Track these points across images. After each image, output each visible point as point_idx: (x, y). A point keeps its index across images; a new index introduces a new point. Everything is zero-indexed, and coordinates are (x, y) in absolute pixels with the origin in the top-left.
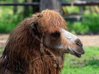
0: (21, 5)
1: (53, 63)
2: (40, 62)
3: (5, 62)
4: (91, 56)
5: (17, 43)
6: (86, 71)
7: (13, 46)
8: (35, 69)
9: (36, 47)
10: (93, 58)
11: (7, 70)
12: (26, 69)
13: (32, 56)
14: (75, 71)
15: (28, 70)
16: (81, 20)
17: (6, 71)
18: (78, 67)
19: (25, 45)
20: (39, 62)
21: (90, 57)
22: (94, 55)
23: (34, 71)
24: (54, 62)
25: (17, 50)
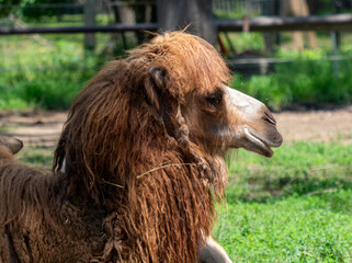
0: (104, 30)
1: (199, 177)
2: (160, 180)
3: (60, 182)
4: (299, 168)
5: (100, 130)
6: (287, 210)
7: (88, 139)
8: (147, 200)
9: (150, 139)
10: (305, 173)
11: (67, 203)
12: (119, 198)
13: (136, 165)
14: (257, 211)
15: (124, 201)
16: (271, 68)
17: (64, 206)
18: (263, 201)
19: (119, 135)
20: (157, 181)
21: (297, 172)
22: (308, 165)
23: (144, 206)
24: (202, 174)
25: (98, 150)
